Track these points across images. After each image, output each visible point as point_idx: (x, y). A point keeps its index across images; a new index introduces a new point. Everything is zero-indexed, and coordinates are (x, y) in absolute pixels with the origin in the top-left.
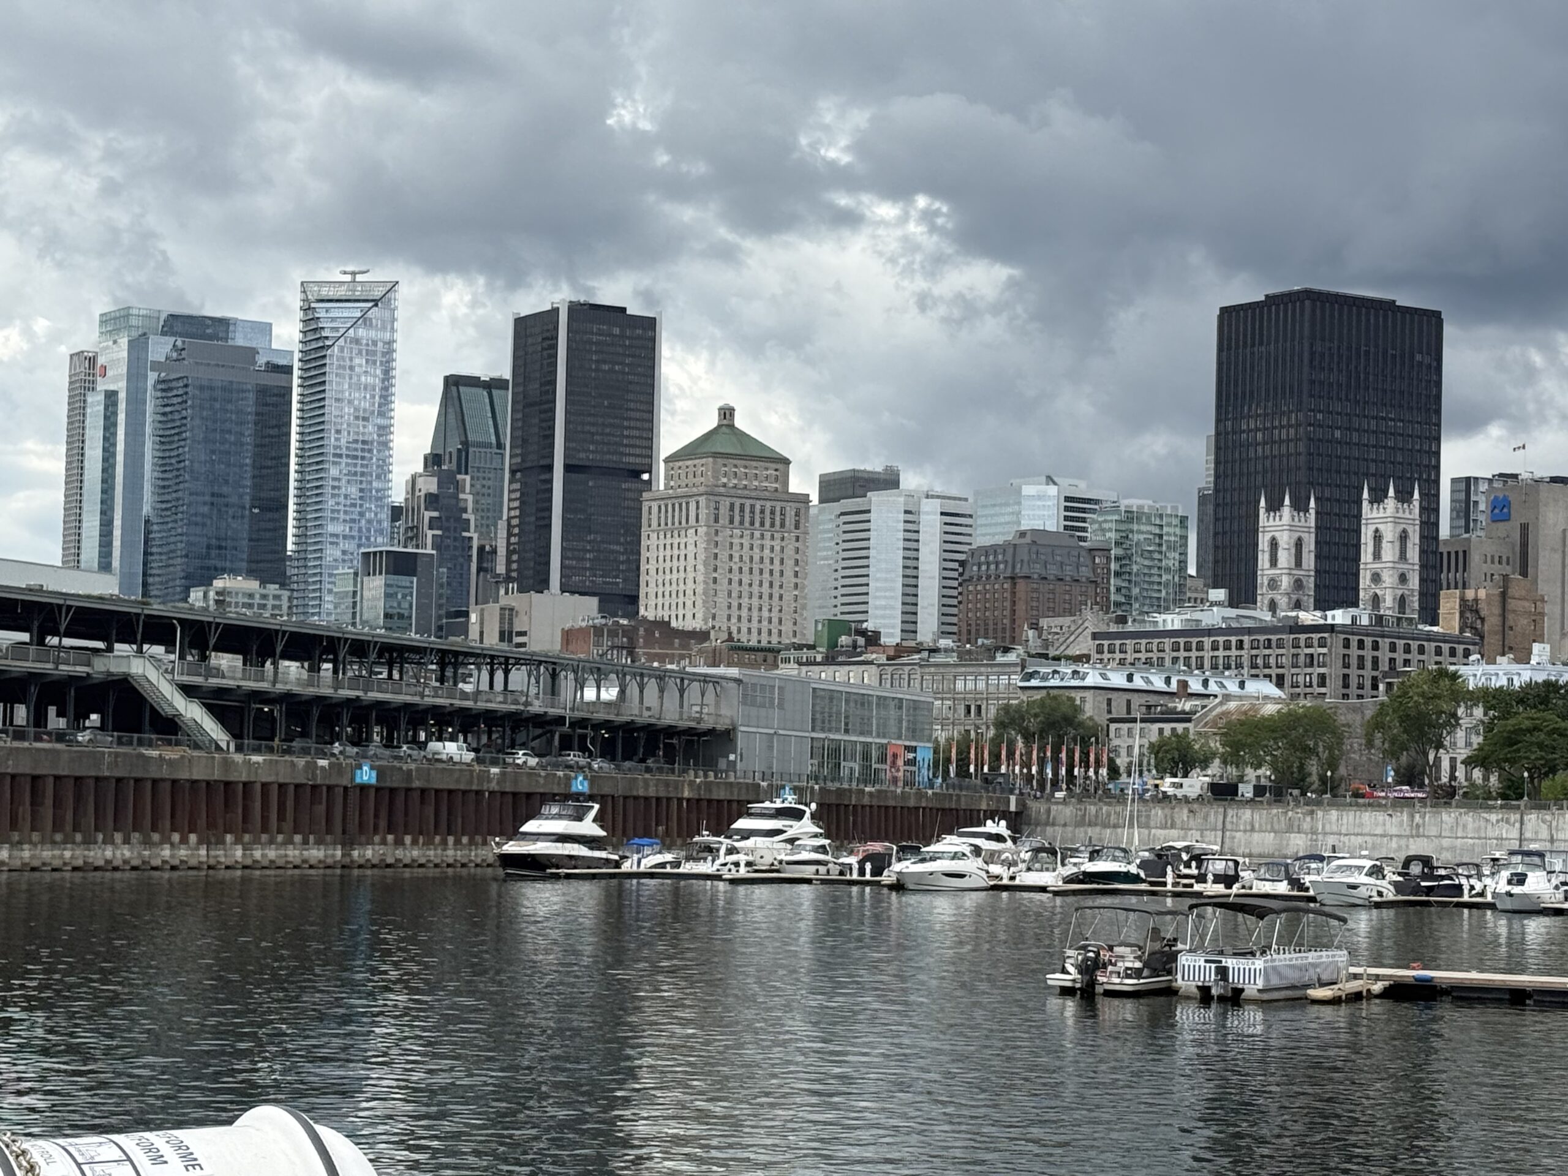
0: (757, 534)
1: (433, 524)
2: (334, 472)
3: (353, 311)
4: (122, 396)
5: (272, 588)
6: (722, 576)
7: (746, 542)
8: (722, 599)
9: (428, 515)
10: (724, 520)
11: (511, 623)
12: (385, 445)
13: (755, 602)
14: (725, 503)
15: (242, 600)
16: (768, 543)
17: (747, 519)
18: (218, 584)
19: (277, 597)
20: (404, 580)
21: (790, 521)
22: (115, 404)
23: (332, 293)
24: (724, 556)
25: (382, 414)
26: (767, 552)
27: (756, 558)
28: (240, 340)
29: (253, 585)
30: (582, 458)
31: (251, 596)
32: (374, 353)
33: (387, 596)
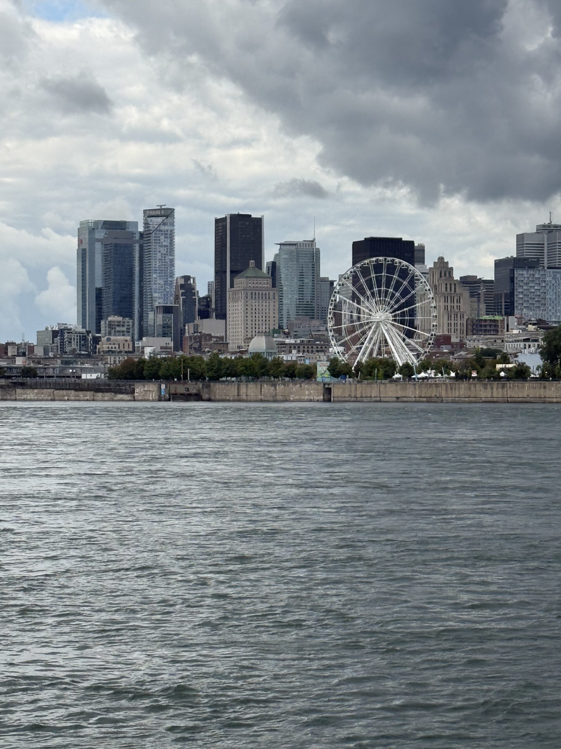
0: (261, 301)
1: (183, 294)
2: (155, 276)
3: (160, 220)
4: (87, 250)
5: (127, 319)
6: (249, 315)
7: (257, 304)
8: (249, 322)
9: (181, 291)
10: (249, 297)
11: (197, 329)
12: (173, 265)
13: (260, 322)
14: (249, 293)
15: (116, 324)
16: (264, 304)
17: (257, 297)
18: (110, 319)
19: (128, 322)
20: (168, 315)
21: (271, 297)
22: (85, 253)
23: (154, 213)
24: (249, 309)
25: (171, 255)
26: (264, 307)
27: (260, 309)
28: (131, 229)
29: (120, 319)
30: (236, 268)
31: (119, 322)
32: (167, 234)
33: (163, 320)
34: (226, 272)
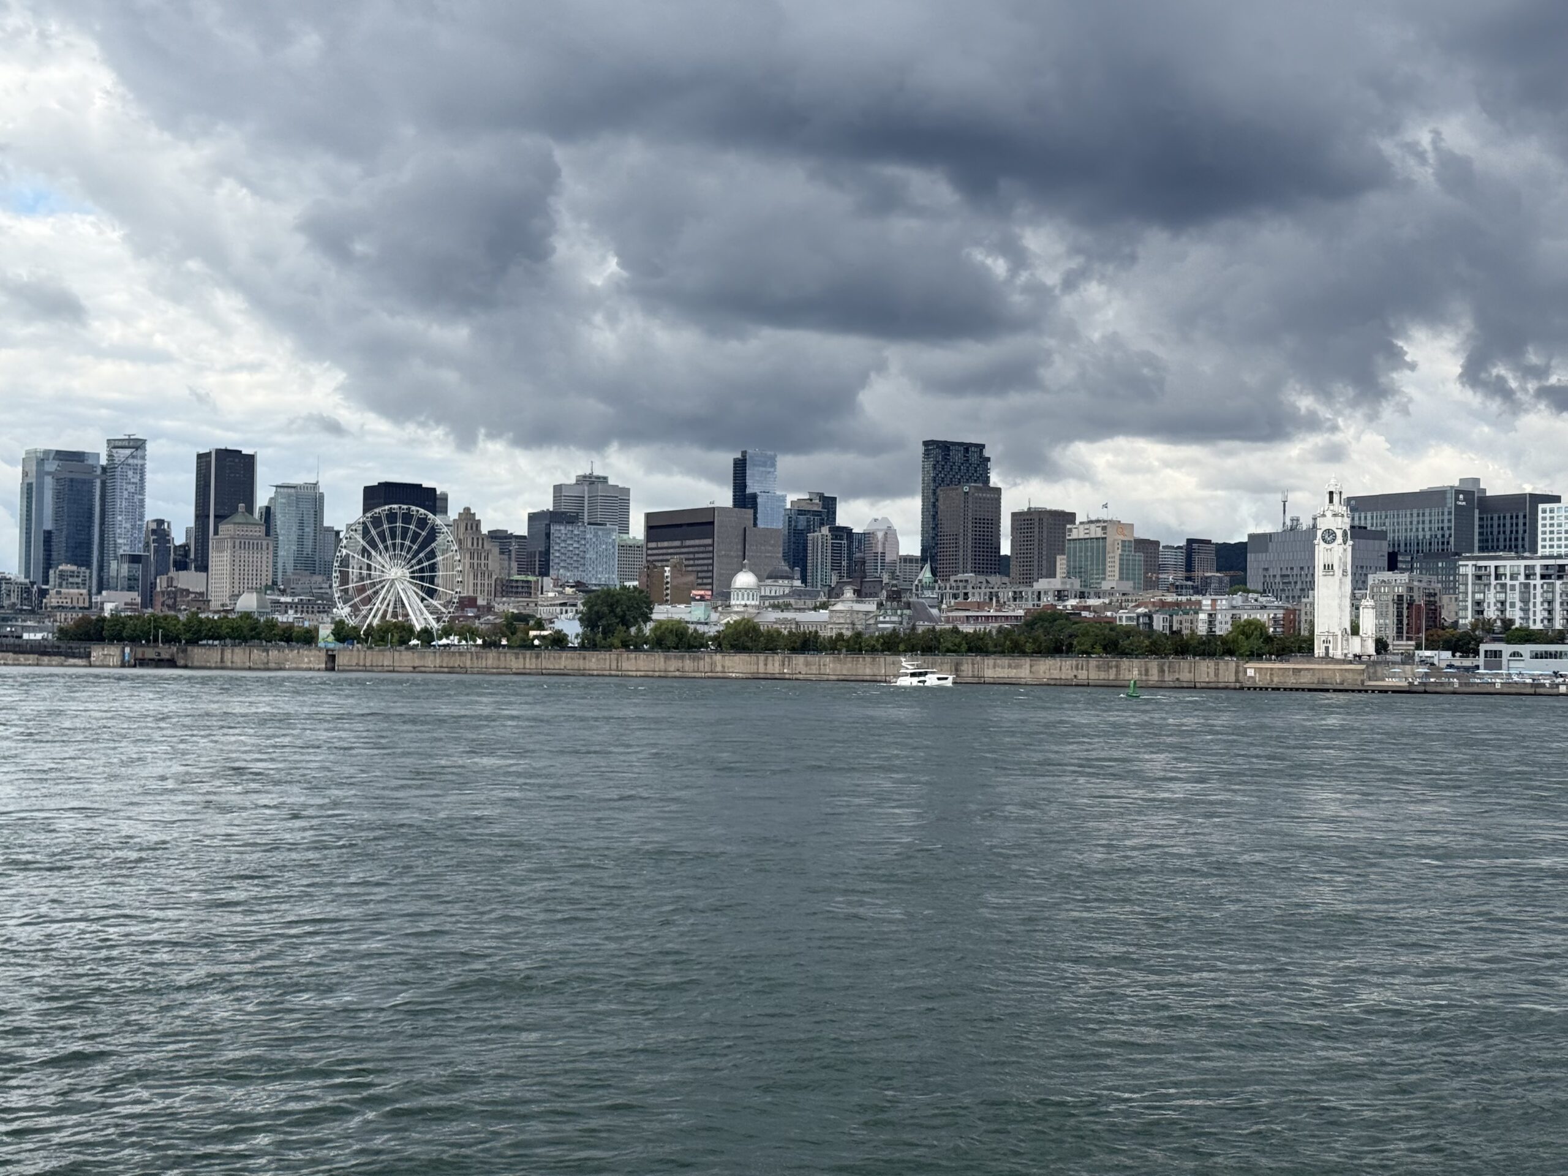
0: (251, 552)
1: (154, 541)
2: (119, 518)
3: (128, 452)
4: (34, 485)
5: (83, 569)
6: (237, 568)
7: (247, 555)
8: (237, 576)
9: (152, 538)
10: (237, 547)
11: (172, 582)
12: (142, 506)
13: (250, 577)
14: (237, 542)
15: (69, 574)
16: (255, 555)
17: (247, 547)
18: (60, 568)
19: (84, 573)
20: (136, 565)
21: (264, 547)
22: (31, 489)
23: (120, 444)
24: (237, 560)
25: (141, 494)
26: (255, 558)
27: (251, 561)
28: (90, 462)
29: (74, 568)
30: (221, 512)
31: (73, 572)
32: (136, 469)
33: (129, 571)
34: (208, 516)
